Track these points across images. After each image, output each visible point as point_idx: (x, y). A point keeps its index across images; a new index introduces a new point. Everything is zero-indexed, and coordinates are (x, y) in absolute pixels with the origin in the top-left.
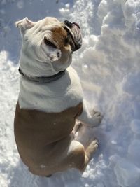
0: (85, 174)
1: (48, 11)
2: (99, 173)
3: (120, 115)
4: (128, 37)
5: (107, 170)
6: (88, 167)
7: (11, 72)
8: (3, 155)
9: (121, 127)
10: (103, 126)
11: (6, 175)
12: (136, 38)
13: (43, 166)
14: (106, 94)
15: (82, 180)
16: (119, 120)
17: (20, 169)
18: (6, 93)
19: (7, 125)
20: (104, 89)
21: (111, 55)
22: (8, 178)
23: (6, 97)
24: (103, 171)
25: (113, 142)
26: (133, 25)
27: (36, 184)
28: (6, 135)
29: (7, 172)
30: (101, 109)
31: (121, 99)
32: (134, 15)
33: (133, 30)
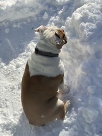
0: (65, 121)
1: (26, 34)
2: (73, 119)
3: (81, 86)
4: (82, 42)
5: (78, 116)
6: (66, 117)
7: (4, 69)
8: (6, 119)
9: (82, 91)
10: (71, 92)
11: (9, 132)
12: (87, 42)
13: (43, 116)
14: (70, 76)
15: (63, 125)
16: (80, 88)
17: (20, 125)
18: (2, 82)
19: (6, 100)
20: (68, 73)
21: (72, 53)
22: (12, 133)
23: (3, 84)
24: (75, 117)
25: (79, 100)
26: (85, 36)
27: (33, 133)
28: (7, 106)
29: (10, 129)
30: (68, 84)
31: (80, 77)
32: (85, 30)
33: (85, 38)
